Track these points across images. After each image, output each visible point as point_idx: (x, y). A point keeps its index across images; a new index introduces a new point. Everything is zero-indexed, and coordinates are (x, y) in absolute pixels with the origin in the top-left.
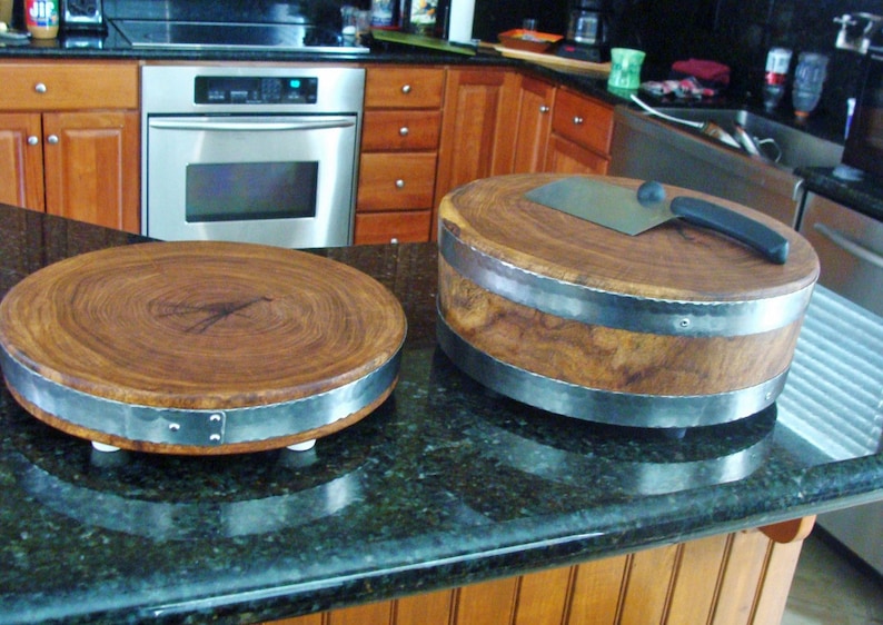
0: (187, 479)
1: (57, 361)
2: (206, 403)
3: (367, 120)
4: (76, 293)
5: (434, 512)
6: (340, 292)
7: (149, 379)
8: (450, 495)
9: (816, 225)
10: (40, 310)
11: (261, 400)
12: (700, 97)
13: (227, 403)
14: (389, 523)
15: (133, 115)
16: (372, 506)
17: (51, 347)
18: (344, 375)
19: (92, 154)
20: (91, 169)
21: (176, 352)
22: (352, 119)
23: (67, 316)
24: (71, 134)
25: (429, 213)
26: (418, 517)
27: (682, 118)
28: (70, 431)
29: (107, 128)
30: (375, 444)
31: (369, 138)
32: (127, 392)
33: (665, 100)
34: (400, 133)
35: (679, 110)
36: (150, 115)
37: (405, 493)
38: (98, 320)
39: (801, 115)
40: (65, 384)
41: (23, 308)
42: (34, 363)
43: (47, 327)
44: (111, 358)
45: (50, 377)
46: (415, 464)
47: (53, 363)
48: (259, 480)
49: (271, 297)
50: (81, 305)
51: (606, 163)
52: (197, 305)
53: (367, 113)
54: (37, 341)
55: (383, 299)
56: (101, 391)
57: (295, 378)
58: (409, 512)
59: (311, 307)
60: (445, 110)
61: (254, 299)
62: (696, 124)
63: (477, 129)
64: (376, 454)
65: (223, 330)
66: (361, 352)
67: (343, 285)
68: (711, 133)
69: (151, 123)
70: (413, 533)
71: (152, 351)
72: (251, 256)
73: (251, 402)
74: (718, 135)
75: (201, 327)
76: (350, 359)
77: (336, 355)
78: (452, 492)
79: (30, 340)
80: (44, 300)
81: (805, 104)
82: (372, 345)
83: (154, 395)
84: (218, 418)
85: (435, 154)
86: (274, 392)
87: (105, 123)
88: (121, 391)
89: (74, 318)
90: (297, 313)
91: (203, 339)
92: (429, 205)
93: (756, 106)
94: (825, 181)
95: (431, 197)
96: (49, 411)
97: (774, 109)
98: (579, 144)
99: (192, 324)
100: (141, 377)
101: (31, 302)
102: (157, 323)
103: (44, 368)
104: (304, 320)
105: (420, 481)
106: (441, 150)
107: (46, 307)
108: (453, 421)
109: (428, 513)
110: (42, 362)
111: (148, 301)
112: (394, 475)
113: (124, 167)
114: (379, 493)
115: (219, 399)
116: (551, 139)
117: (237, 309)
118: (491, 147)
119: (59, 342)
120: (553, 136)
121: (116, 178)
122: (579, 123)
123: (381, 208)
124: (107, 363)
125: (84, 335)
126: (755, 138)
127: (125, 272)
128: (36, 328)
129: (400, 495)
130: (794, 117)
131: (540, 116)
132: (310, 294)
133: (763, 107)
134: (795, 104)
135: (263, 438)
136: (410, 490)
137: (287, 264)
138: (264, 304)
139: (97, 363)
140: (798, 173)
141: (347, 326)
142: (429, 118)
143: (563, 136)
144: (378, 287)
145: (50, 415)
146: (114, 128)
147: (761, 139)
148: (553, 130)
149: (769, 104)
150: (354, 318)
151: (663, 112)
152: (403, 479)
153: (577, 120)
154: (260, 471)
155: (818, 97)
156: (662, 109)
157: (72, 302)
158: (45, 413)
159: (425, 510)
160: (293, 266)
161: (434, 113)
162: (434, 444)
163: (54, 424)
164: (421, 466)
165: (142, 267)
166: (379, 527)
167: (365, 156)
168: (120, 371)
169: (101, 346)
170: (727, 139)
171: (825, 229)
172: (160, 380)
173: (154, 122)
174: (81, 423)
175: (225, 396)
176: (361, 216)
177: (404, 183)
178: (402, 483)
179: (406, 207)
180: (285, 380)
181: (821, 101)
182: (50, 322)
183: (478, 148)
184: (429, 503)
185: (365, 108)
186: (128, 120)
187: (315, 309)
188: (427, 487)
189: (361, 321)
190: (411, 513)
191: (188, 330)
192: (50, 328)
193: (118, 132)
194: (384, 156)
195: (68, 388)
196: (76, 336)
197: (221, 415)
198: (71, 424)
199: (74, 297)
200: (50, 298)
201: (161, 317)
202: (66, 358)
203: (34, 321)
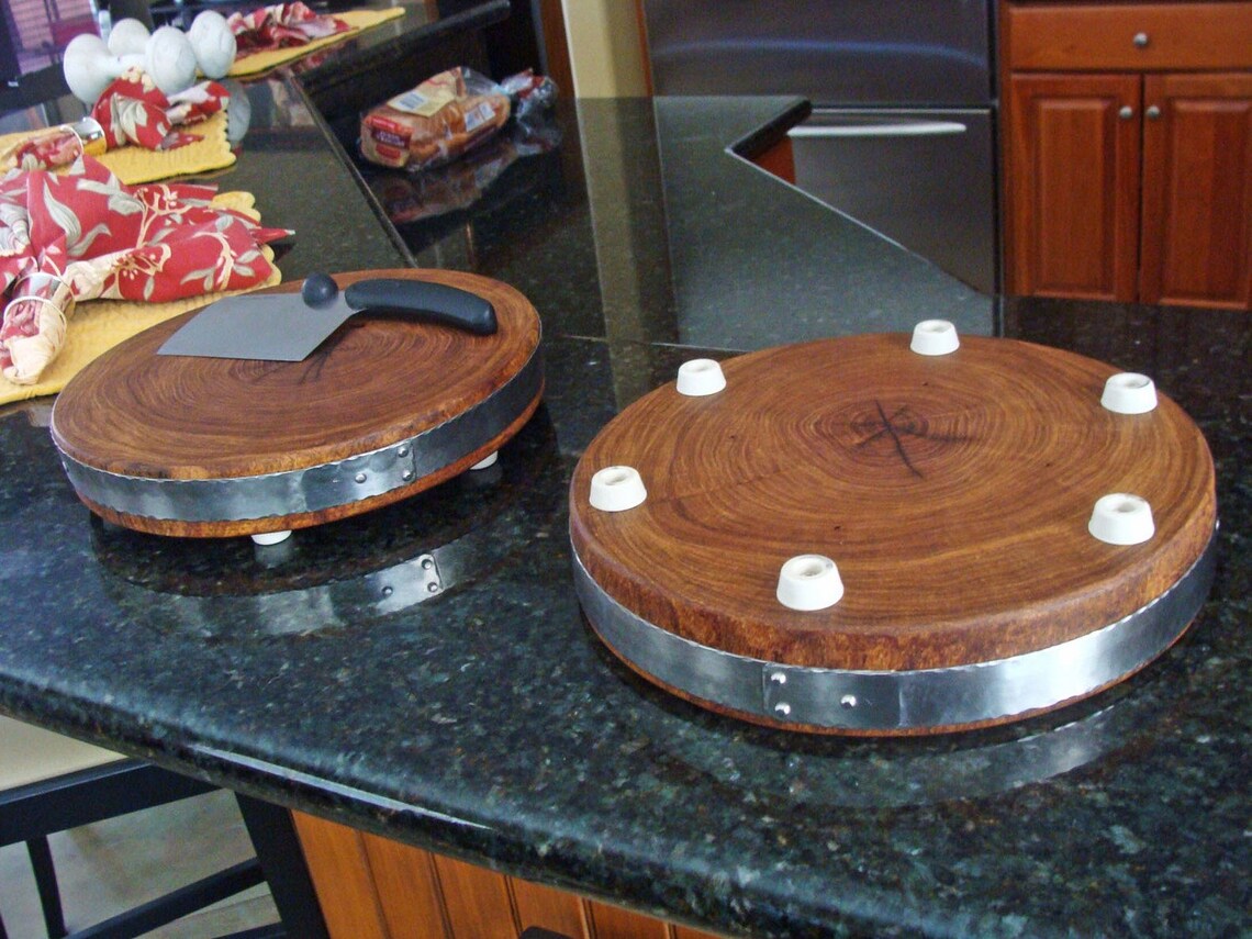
1: (186, 457)
2: (387, 438)
4: (132, 392)
7: (307, 436)
10: (109, 421)
11: (443, 415)
13: (411, 430)
17: (165, 448)
21: (311, 404)
23: (150, 416)
24: (1182, 105)
32: (294, 456)
38: (188, 408)
40: (211, 477)
42: (159, 470)
43: (136, 433)
44: (245, 434)
45: (189, 477)
47: (184, 461)
50: (154, 402)
54: (142, 450)
56: (261, 467)
65: (340, 368)
71: (283, 412)
75: (313, 374)
80: (104, 411)
82: (514, 328)
83: (327, 448)
84: (405, 451)
91: (327, 383)
100: (296, 437)
102: (258, 387)
103: (178, 470)
107: (113, 416)
110: (171, 464)
111: (224, 372)
115: (401, 427)
119: (168, 441)
124: (246, 440)
125: (190, 426)
128: (126, 438)
139: (232, 443)
157: (139, 402)
168: (267, 441)
172: (321, 433)
175: (405, 423)
182: (135, 428)
191: (302, 382)
192: (142, 433)
195: (217, 480)
196: (180, 430)
197: (407, 446)
199: (136, 397)
200: (108, 407)
201: (255, 381)
202: (193, 451)
203: (114, 433)
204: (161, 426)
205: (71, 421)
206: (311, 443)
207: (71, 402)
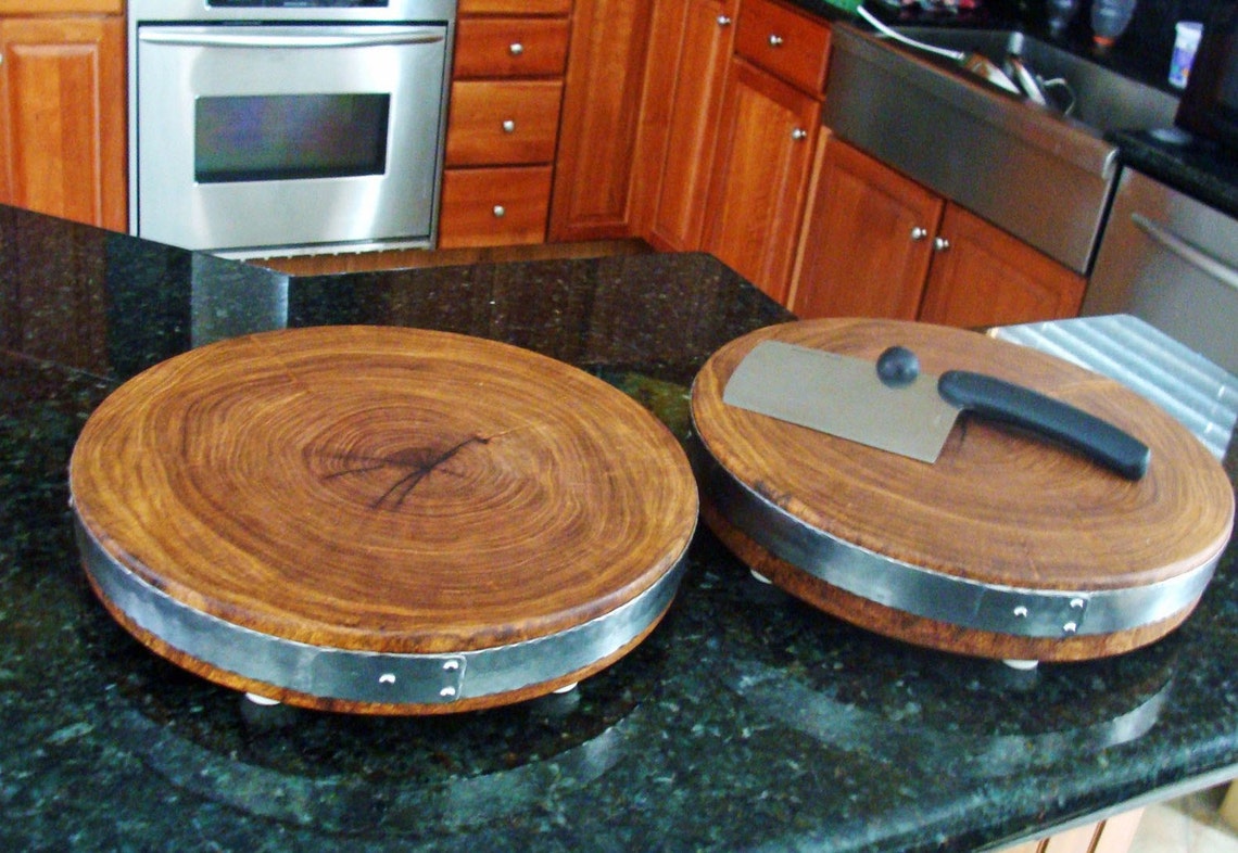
0: (403, 753)
1: (191, 571)
2: (437, 644)
3: (463, 32)
4: (185, 431)
5: (779, 797)
6: (584, 423)
7: (342, 604)
8: (795, 766)
9: (1135, 216)
10: (138, 468)
11: (518, 635)
12: (955, 11)
13: (469, 643)
14: (719, 821)
15: (116, 23)
16: (688, 791)
17: (176, 544)
18: (633, 585)
19: (53, 81)
20: (54, 103)
21: (370, 549)
22: (439, 31)
23: (186, 482)
24: (22, 51)
25: (548, 169)
26: (757, 808)
27: (933, 44)
28: (213, 677)
29: (78, 42)
30: (667, 678)
31: (464, 59)
32: (313, 627)
33: (904, 15)
34: (510, 53)
35: (927, 30)
36: (141, 24)
37: (729, 766)
38: (232, 487)
39: (1102, 42)
40: (209, 612)
41: (111, 468)
42: (155, 576)
43: (157, 503)
44: (275, 565)
45: (185, 600)
46: (732, 711)
47: (186, 577)
48: (512, 750)
49: (485, 436)
50: (200, 460)
51: (816, 105)
52: (378, 452)
53: (463, 22)
54: (150, 533)
55: (653, 435)
56: (271, 626)
57: (564, 592)
58: (743, 798)
59: (549, 451)
60: (576, 18)
61: (461, 440)
62: (953, 55)
63: (621, 48)
64: (673, 695)
65: (430, 502)
66: (647, 540)
67: (585, 408)
68: (975, 69)
69: (141, 37)
70: (757, 838)
71: (333, 548)
72: (435, 354)
73: (505, 638)
74: (986, 72)
75: (394, 497)
76: (635, 554)
77: (612, 546)
78: (797, 760)
79: (139, 532)
80: (140, 449)
81: (1109, 26)
82: (659, 526)
83: (358, 633)
84: (455, 665)
85: (559, 84)
86: (537, 622)
87: (75, 34)
88: (305, 625)
89: (198, 487)
90: (533, 466)
91: (405, 520)
92: (551, 157)
93: (1035, 26)
94: (1151, 153)
95: (553, 145)
96: (179, 646)
97: (1063, 31)
98: (773, 74)
99: (379, 491)
100: (330, 599)
101: (120, 454)
102: (325, 491)
103: (172, 584)
104: (546, 479)
105: (745, 742)
106: (570, 78)
107: (146, 463)
108: (769, 629)
109: (770, 800)
110: (169, 574)
111: (301, 446)
112: (707, 734)
113: (102, 100)
114: (691, 768)
115: (458, 637)
116: (732, 65)
117: (440, 460)
118: (641, 74)
119: (186, 535)
120: (737, 61)
121: (91, 118)
122: (778, 44)
123: (480, 161)
124: (271, 574)
125: (221, 520)
126: (1039, 78)
127: (248, 390)
128: (142, 507)
129: (722, 768)
130: (1093, 44)
131: (717, 32)
132: (541, 429)
133: (1048, 27)
134: (1095, 27)
135: (515, 688)
136: (736, 760)
137: (491, 370)
138: (479, 449)
139: (253, 572)
140: (1110, 138)
141: (613, 490)
142: (553, 30)
143: (753, 61)
144: (640, 413)
145: (182, 653)
146: (88, 42)
147: (1047, 78)
148: (736, 52)
149: (1056, 24)
150: (618, 473)
151: (906, 35)
152: (720, 740)
153: (774, 40)
154: (509, 733)
155: (1129, 16)
156: (903, 28)
157: (184, 453)
158: (171, 649)
159: (765, 795)
160: (504, 374)
161: (560, 22)
162: (751, 673)
163: (187, 664)
164: (742, 716)
165: (273, 381)
166: (705, 828)
167: (459, 86)
168: (294, 589)
169: (250, 540)
170: (999, 78)
171: (1146, 222)
172: (361, 606)
173: (147, 33)
174: (235, 669)
175: (466, 631)
176: (451, 173)
177: (515, 126)
178: (720, 748)
179: (518, 160)
180: (550, 599)
181: (1133, 24)
182: (162, 494)
183: (623, 74)
184: (769, 780)
185: (461, 15)
186: (107, 31)
187: (557, 456)
188: (760, 755)
189: (631, 481)
190: (744, 800)
191: (378, 504)
192: (163, 505)
193: (93, 49)
194: (485, 85)
195: (216, 619)
196: (207, 521)
197: (459, 660)
198: (219, 670)
199: (185, 441)
200: (148, 445)
201: (328, 478)
202: (204, 566)
203: (135, 492)
204: (189, 506)
205: (99, 448)
206: (341, 617)
207: (114, 416)
